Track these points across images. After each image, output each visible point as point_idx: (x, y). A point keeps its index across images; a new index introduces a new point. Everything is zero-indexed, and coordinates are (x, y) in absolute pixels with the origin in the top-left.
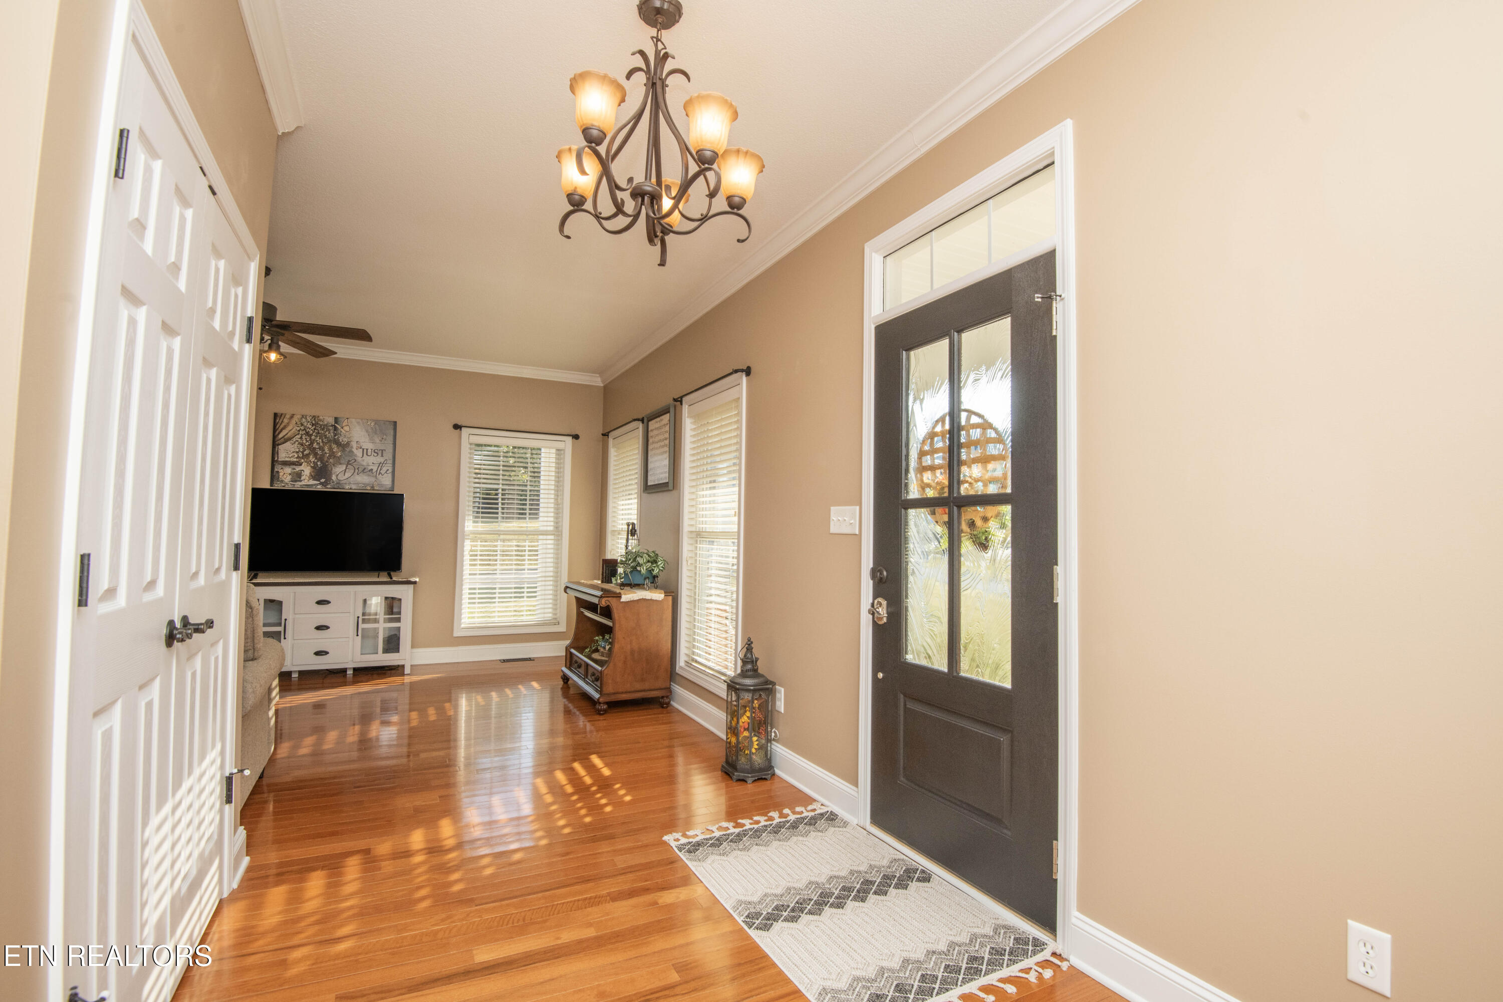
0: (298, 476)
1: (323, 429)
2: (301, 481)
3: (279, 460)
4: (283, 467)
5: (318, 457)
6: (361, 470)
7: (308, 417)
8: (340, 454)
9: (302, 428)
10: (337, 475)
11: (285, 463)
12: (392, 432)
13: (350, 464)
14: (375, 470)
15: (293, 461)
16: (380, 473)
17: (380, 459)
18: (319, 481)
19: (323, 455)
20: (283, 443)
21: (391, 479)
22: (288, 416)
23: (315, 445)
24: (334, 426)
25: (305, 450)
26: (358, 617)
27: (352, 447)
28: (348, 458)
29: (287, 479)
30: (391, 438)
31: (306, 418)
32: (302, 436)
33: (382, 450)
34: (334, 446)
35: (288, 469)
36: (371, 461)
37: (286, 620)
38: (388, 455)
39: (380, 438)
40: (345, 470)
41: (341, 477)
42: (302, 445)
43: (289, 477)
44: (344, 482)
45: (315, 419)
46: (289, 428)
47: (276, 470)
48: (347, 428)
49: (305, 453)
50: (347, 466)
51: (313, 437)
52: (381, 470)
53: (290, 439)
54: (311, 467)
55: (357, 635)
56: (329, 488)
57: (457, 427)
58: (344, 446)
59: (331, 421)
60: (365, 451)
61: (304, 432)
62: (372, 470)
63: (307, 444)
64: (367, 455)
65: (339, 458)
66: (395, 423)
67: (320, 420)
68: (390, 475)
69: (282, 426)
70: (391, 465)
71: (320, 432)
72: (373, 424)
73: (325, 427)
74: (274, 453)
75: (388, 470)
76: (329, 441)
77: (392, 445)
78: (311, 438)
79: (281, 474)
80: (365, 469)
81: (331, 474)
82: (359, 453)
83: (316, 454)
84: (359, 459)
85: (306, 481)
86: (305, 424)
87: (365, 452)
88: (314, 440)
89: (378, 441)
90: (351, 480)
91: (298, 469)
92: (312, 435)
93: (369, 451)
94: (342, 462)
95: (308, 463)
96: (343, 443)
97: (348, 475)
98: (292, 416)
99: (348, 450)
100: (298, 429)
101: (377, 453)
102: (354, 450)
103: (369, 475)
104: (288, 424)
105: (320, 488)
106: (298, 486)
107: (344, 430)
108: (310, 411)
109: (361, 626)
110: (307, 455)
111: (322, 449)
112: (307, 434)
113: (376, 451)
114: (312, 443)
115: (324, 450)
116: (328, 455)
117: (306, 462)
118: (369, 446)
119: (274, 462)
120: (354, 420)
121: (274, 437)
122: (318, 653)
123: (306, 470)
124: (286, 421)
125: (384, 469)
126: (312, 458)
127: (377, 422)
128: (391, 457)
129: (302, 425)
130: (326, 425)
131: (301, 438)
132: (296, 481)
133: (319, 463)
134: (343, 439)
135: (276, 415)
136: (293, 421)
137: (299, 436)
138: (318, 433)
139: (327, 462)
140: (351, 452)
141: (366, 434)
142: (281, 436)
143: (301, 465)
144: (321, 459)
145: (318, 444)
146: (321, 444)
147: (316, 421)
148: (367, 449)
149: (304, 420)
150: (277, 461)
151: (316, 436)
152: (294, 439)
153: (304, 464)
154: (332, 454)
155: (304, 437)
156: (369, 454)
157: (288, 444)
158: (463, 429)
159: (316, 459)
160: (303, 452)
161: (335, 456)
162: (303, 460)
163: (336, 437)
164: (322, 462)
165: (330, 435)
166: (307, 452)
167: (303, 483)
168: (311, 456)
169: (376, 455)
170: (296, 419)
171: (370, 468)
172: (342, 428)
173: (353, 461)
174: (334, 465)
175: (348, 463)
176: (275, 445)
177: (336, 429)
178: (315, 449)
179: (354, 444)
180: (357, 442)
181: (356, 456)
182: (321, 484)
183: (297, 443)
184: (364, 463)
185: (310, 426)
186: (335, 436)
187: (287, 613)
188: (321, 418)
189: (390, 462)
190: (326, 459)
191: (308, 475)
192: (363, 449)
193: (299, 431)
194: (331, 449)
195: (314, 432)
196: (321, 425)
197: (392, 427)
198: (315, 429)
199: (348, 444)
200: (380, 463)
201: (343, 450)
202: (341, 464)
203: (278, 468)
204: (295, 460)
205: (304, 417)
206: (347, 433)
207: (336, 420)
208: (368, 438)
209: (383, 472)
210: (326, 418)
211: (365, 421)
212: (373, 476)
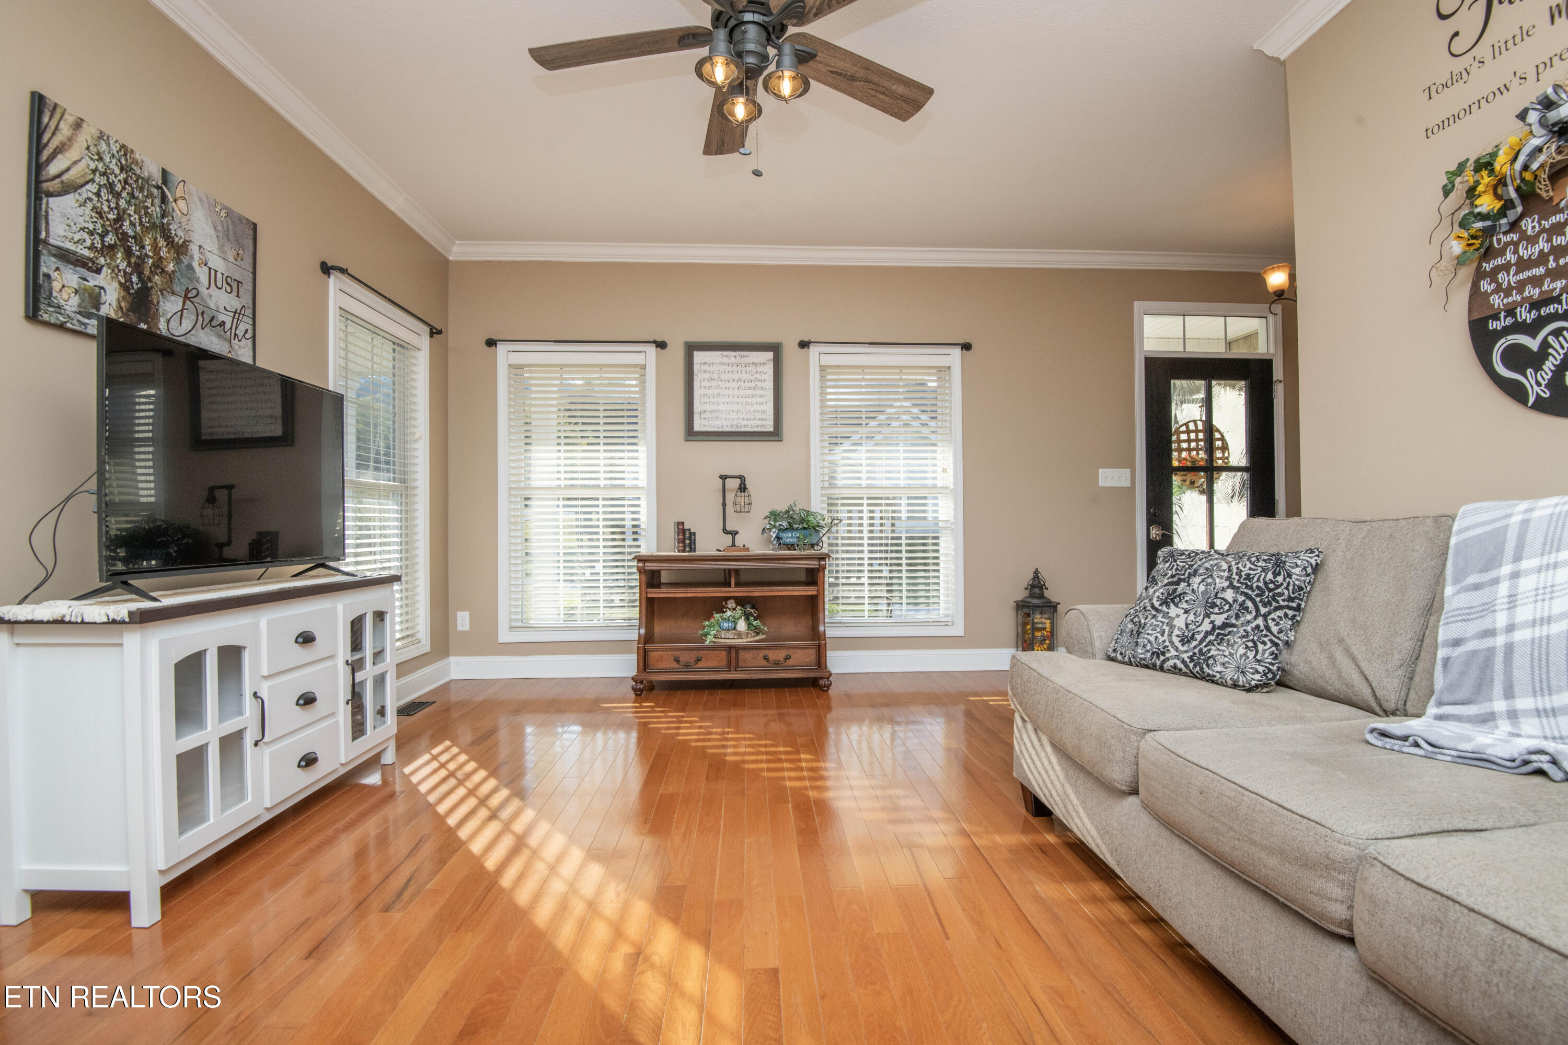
0: (90, 301)
1: (141, 189)
3: (50, 241)
5: (133, 260)
6: (209, 319)
7: (112, 142)
8: (171, 266)
9: (100, 166)
10: (168, 321)
11: (62, 256)
12: (251, 247)
13: (189, 298)
14: (228, 326)
15: (82, 256)
16: (236, 335)
17: (234, 302)
19: (142, 259)
20: (58, 193)
21: (251, 354)
22: (67, 119)
23: (126, 225)
24: (161, 188)
25: (106, 232)
27: (192, 257)
28: (185, 283)
30: (249, 260)
31: (108, 145)
32: (99, 190)
33: (238, 282)
34: (162, 243)
35: (73, 277)
36: (222, 302)
38: (246, 299)
39: (235, 253)
40: (182, 311)
42: (100, 214)
45: (125, 155)
46: (70, 155)
47: (44, 268)
48: (182, 204)
49: (107, 241)
50: (184, 303)
51: (122, 202)
52: (237, 328)
53: (72, 187)
54: (120, 283)
57: (326, 269)
58: (180, 249)
59: (157, 173)
60: (212, 274)
61: (104, 180)
62: (225, 324)
63: (111, 216)
64: (215, 285)
65: (170, 276)
66: (255, 228)
67: (136, 162)
68: (250, 342)
69: (51, 144)
70: (250, 321)
71: (137, 194)
72: (222, 214)
73: (145, 184)
74: (38, 214)
75: (246, 331)
76: (154, 226)
77: (251, 275)
78: (117, 204)
80: (212, 319)
81: (156, 315)
82: (202, 274)
83: (128, 253)
84: (204, 290)
86: (106, 159)
87: (212, 277)
88: (124, 211)
89: (230, 258)
91: (95, 281)
92: (120, 194)
93: (219, 276)
94: (177, 289)
95: (116, 270)
96: (176, 240)
97: (186, 325)
98: (76, 123)
99: (185, 260)
100: (91, 164)
101: (230, 287)
102: (195, 265)
103: (221, 336)
104: (67, 138)
107: (178, 207)
108: (121, 133)
110: (108, 246)
111: (140, 241)
112: (111, 186)
113: (229, 280)
114: (119, 219)
115: (143, 247)
116: (151, 261)
117: (109, 265)
118: (216, 262)
119: (33, 241)
120: (193, 190)
121: (35, 169)
123: (110, 289)
124: (63, 129)
125: (244, 328)
126: (121, 262)
127: (226, 213)
128: (250, 302)
129: (101, 159)
130: (147, 180)
131: (98, 194)
132: (89, 315)
133: (135, 279)
134: (176, 230)
135: (38, 99)
136: (81, 139)
137: (92, 188)
138: (132, 195)
139: (150, 280)
140: (190, 267)
141: (213, 234)
142: (51, 169)
143: (98, 271)
144: (138, 268)
145: (132, 224)
146: (138, 228)
147: (127, 161)
148: (216, 271)
149: (103, 147)
150: (43, 241)
151: (128, 203)
152: (83, 192)
153: (105, 269)
154: (158, 265)
155: (104, 192)
156: (219, 285)
157: (68, 198)
158: (331, 272)
159: (129, 264)
160: (102, 236)
161: (163, 271)
162: (102, 261)
163: (165, 221)
164: (139, 277)
165: (155, 210)
166: (110, 239)
168: (119, 255)
169: (229, 289)
170: (85, 133)
171: (221, 317)
172: (175, 201)
173: (194, 292)
174: (161, 291)
175: (186, 296)
176: (38, 191)
177: (164, 198)
178: (125, 234)
179: (194, 249)
180: (200, 247)
181: (198, 281)
183: (88, 205)
184: (213, 306)
185: (117, 171)
186: (163, 216)
188: (137, 156)
189: (249, 312)
190: (147, 272)
191: (114, 304)
192: (210, 269)
193: (92, 171)
194: (156, 248)
195: (124, 188)
196: (139, 177)
197: (251, 232)
198: (126, 181)
199: (185, 246)
200: (235, 312)
201: (178, 261)
202: (173, 293)
203: (45, 263)
204: (85, 252)
205: (101, 136)
206: (184, 219)
207: (165, 173)
208: (217, 247)
209: (240, 333)
210: (147, 161)
211: (212, 201)
212: (225, 339)
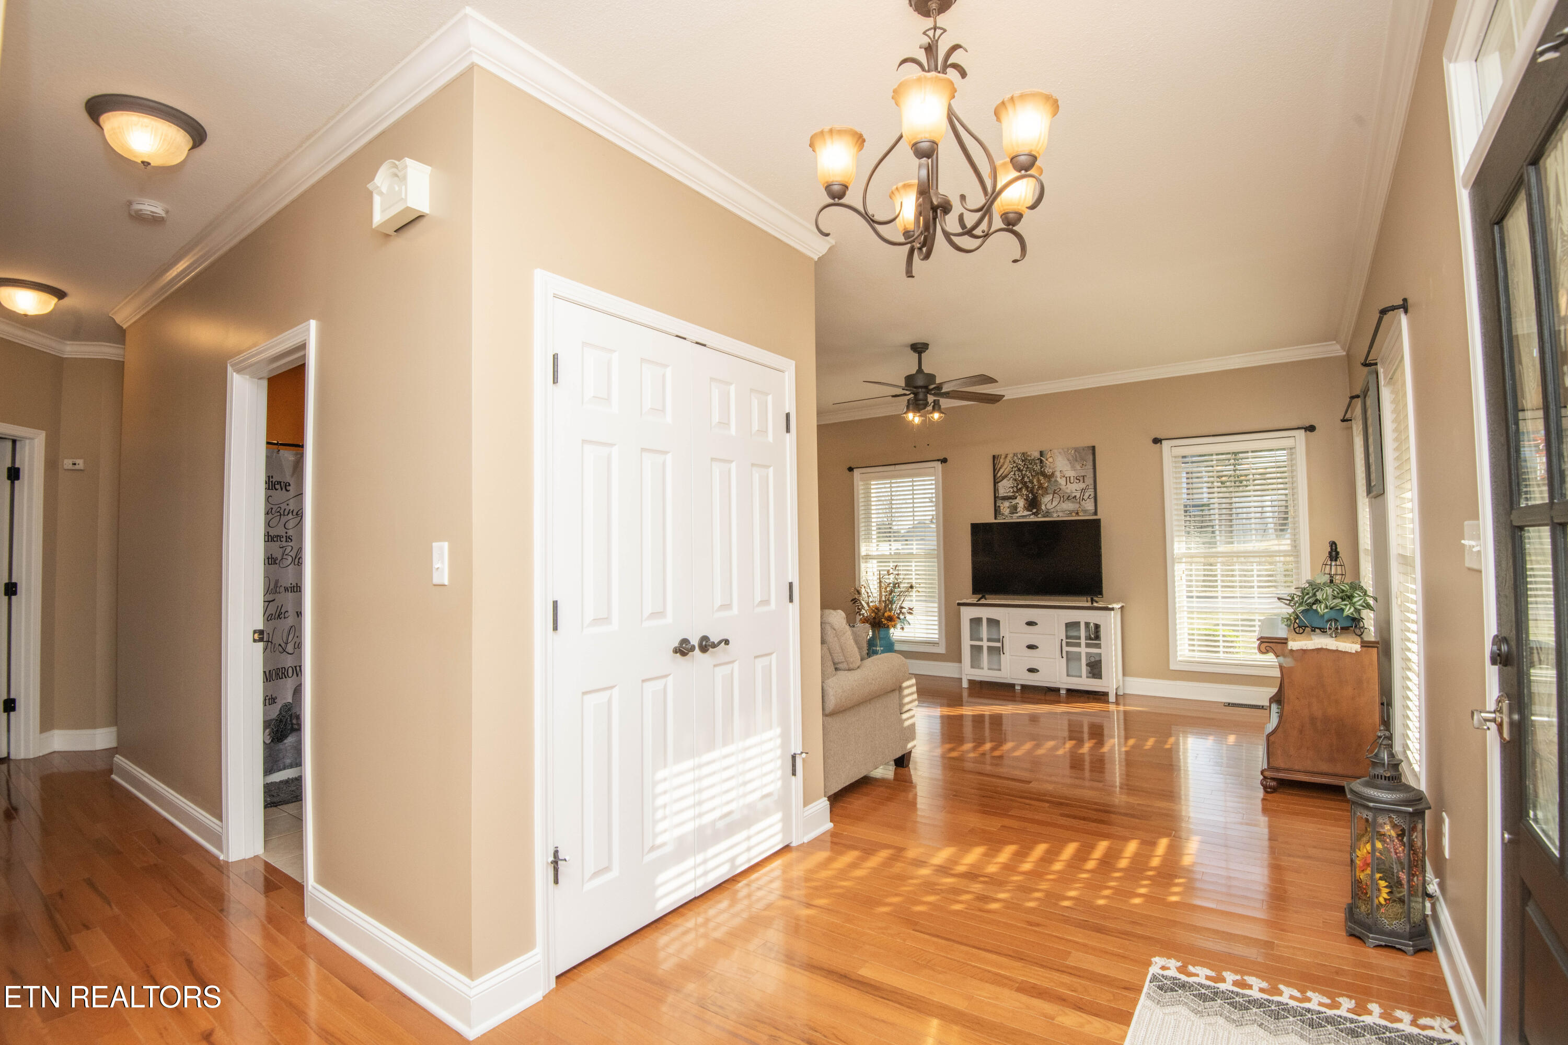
0: (1014, 509)
1: (1031, 464)
2: (1017, 513)
3: (1000, 496)
4: (1003, 501)
5: (1029, 489)
6: (1065, 498)
8: (1046, 485)
9: (1015, 465)
10: (1046, 505)
11: (1005, 498)
12: (1091, 457)
13: (1056, 493)
14: (1077, 498)
15: (1010, 496)
16: (1083, 499)
17: (1082, 485)
18: (1031, 511)
19: (1033, 488)
20: (1001, 481)
21: (1093, 504)
22: (1003, 457)
23: (1026, 479)
24: (1040, 459)
25: (1018, 485)
26: (1062, 640)
27: (1056, 477)
28: (1053, 488)
29: (1006, 511)
30: (1090, 463)
31: (1017, 456)
33: (1083, 476)
34: (1041, 478)
35: (1007, 504)
36: (1074, 488)
37: (1003, 637)
38: (1089, 481)
39: (1081, 465)
40: (1052, 499)
41: (1049, 507)
42: (1016, 480)
43: (1008, 510)
44: (1052, 510)
46: (1005, 467)
47: (998, 505)
48: (1051, 460)
49: (1019, 487)
50: (1053, 496)
51: (1024, 472)
52: (1083, 496)
53: (1006, 476)
54: (1025, 499)
55: (1062, 657)
56: (1040, 519)
57: (1157, 441)
58: (1050, 477)
59: (1037, 455)
60: (1068, 478)
61: (1016, 469)
62: (1075, 496)
63: (1020, 479)
64: (1070, 482)
65: (1046, 489)
66: (1094, 448)
67: (1029, 456)
68: (1093, 500)
69: (999, 466)
70: (1093, 490)
71: (1029, 466)
72: (1073, 452)
73: (1032, 461)
74: (996, 490)
75: (1090, 495)
76: (1037, 474)
77: (1092, 470)
78: (1022, 474)
79: (1002, 508)
80: (1069, 497)
81: (1040, 504)
82: (1062, 481)
83: (1027, 487)
84: (1063, 487)
85: (1021, 512)
86: (1017, 461)
87: (1068, 480)
88: (1025, 475)
89: (1080, 468)
90: (1058, 508)
91: (1014, 502)
92: (1022, 470)
93: (1072, 478)
94: (1049, 492)
95: (1022, 496)
96: (1048, 474)
97: (1055, 503)
98: (1006, 457)
99: (1053, 480)
100: (1012, 466)
101: (1080, 480)
102: (1058, 479)
103: (1073, 502)
104: (1004, 463)
105: (1033, 519)
106: (1015, 519)
107: (1048, 462)
108: (1020, 449)
109: (1065, 649)
110: (1021, 489)
111: (1031, 482)
112: (1019, 470)
113: (1078, 478)
114: (1023, 478)
115: (1033, 483)
116: (1037, 487)
117: (1019, 495)
118: (1071, 473)
119: (996, 498)
120: (1056, 451)
121: (995, 476)
122: (1031, 670)
123: (1021, 502)
124: (1002, 461)
125: (1087, 495)
126: (1024, 492)
127: (1076, 450)
128: (1092, 482)
129: (1014, 462)
130: (1033, 460)
131: (1015, 474)
132: (1013, 513)
133: (1030, 495)
134: (1048, 471)
135: (994, 457)
136: (1008, 461)
137: (1012, 473)
138: (1028, 468)
139: (1037, 493)
140: (1056, 481)
141: (1067, 462)
142: (999, 475)
143: (1016, 498)
144: (1032, 491)
145: (1028, 477)
146: (1031, 478)
147: (1025, 457)
148: (1070, 477)
149: (1015, 458)
150: (998, 497)
151: (1026, 471)
152: (1009, 476)
153: (1018, 497)
154: (1041, 486)
155: (1017, 473)
156: (1072, 482)
157: (1005, 481)
158: (1163, 442)
159: (1028, 491)
160: (1017, 487)
161: (1042, 488)
162: (1017, 494)
163: (1042, 470)
164: (1032, 494)
165: (1037, 468)
166: (1020, 486)
167: (1019, 514)
168: (1024, 490)
169: (1078, 481)
170: (1009, 458)
171: (1073, 495)
172: (1047, 460)
173: (1058, 490)
174: (1042, 495)
175: (1054, 493)
176: (995, 483)
177: (1041, 461)
178: (1026, 482)
179: (1058, 474)
180: (1060, 471)
181: (1060, 484)
182: (1033, 514)
183: (1012, 479)
184: (1068, 491)
185: (1021, 463)
186: (1041, 468)
187: (1004, 631)
188: (1029, 453)
189: (1092, 487)
190: (1035, 491)
191: (1022, 507)
192: (1066, 478)
193: (1012, 468)
194: (1039, 481)
195: (1024, 467)
196: (1029, 460)
197: (1091, 452)
198: (1025, 464)
199: (1053, 474)
200: (1083, 489)
201: (1049, 481)
202: (1048, 494)
203: (999, 503)
204: (1011, 494)
205: (1015, 455)
206: (1051, 464)
207: (1041, 453)
208: (1070, 466)
209: (1085, 497)
210: (1033, 453)
211: (1066, 450)
212: (1077, 503)
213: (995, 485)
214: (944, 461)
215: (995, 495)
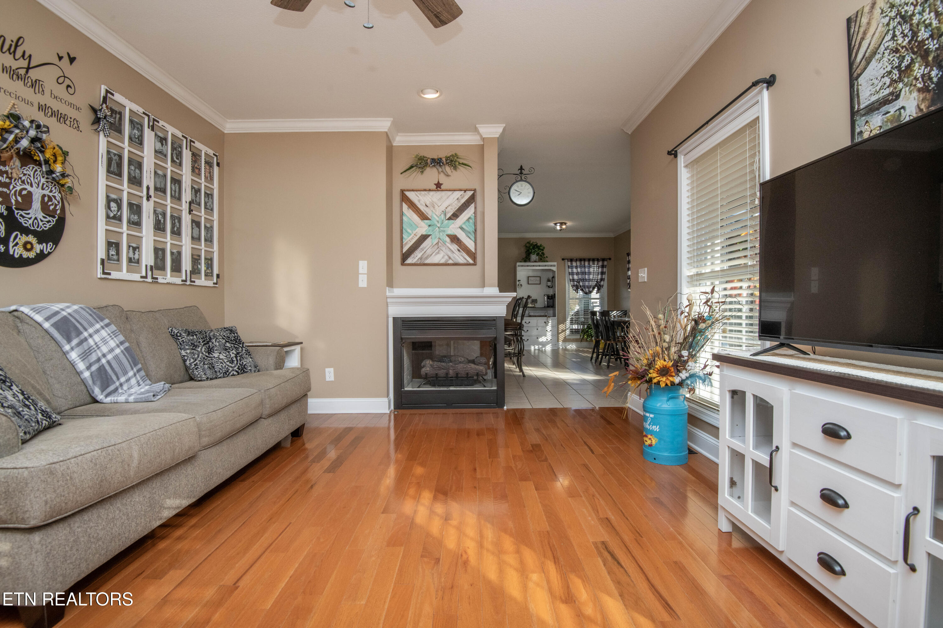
3: (862, 106)
4: (868, 117)
5: (931, 58)
9: (893, 13)
11: (873, 108)
15: (884, 97)
20: (865, 69)
22: (866, 9)
25: (903, 60)
32: (894, 31)
35: (876, 119)
37: (777, 450)
46: (871, 31)
47: (858, 130)
49: (905, 64)
53: (875, 52)
54: (919, 89)
61: (897, 20)
69: (861, 37)
74: (856, 97)
78: (911, 25)
79: (865, 135)
88: (919, 23)
91: (893, 108)
95: (911, 83)
98: (873, 4)
100: (886, 20)
104: (868, 23)
110: (909, 66)
112: (904, 17)
117: (906, 84)
119: (854, 115)
121: (851, 65)
123: (910, 102)
124: (864, 21)
126: (918, 70)
129: (891, 7)
131: (893, 37)
133: (935, 72)
135: (848, 21)
136: (877, 12)
137: (890, 36)
142: (860, 57)
143: (898, 96)
150: (859, 110)
152: (883, 48)
153: (902, 91)
157: (873, 64)
159: (926, 65)
160: (899, 67)
162: (901, 85)
166: (906, 61)
168: (916, 66)
170: (880, 3)
176: (853, 79)
183: (887, 52)
187: (779, 434)
191: (914, 112)
193: (888, 24)
203: (860, 124)
204: (888, 91)
213: (852, 86)
214: (770, 82)
215: (852, 107)
